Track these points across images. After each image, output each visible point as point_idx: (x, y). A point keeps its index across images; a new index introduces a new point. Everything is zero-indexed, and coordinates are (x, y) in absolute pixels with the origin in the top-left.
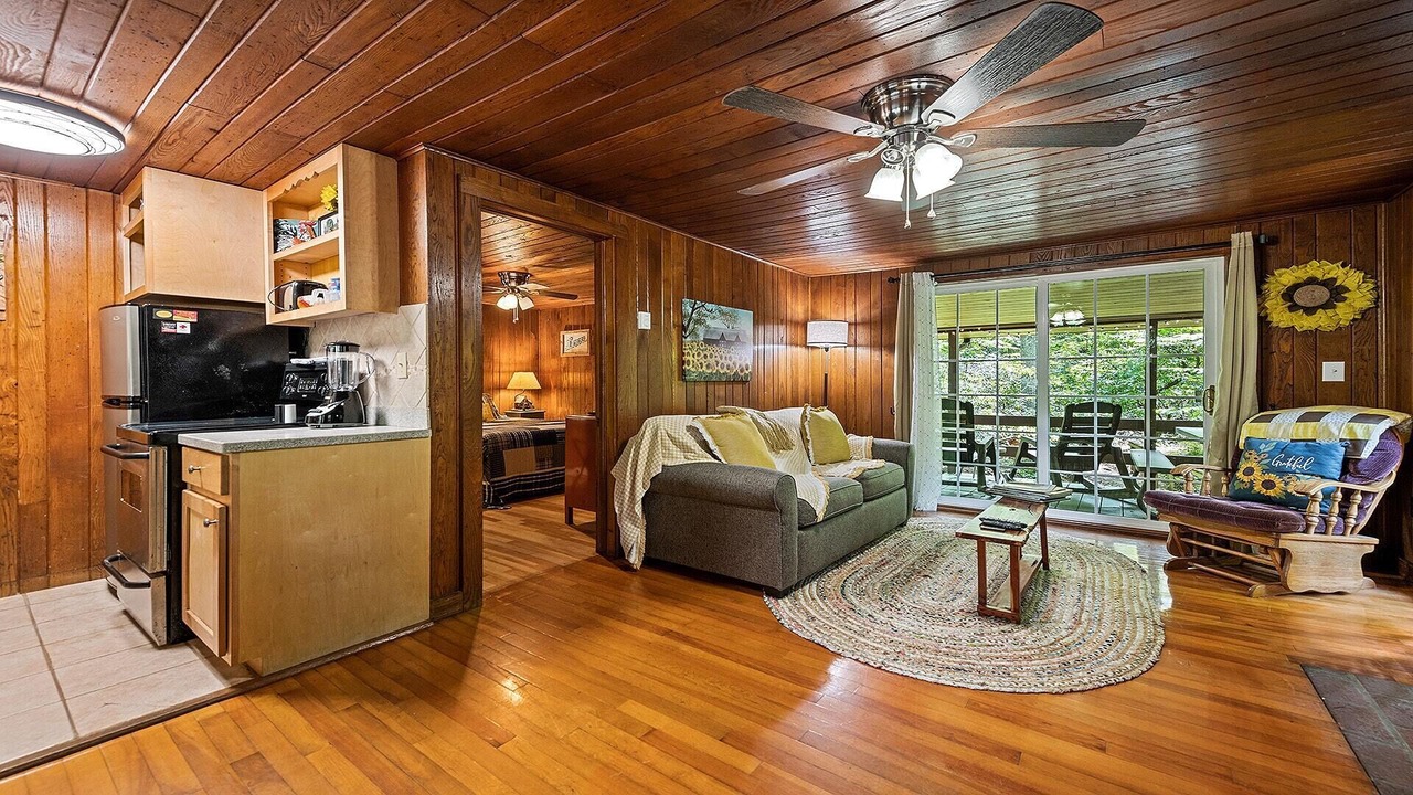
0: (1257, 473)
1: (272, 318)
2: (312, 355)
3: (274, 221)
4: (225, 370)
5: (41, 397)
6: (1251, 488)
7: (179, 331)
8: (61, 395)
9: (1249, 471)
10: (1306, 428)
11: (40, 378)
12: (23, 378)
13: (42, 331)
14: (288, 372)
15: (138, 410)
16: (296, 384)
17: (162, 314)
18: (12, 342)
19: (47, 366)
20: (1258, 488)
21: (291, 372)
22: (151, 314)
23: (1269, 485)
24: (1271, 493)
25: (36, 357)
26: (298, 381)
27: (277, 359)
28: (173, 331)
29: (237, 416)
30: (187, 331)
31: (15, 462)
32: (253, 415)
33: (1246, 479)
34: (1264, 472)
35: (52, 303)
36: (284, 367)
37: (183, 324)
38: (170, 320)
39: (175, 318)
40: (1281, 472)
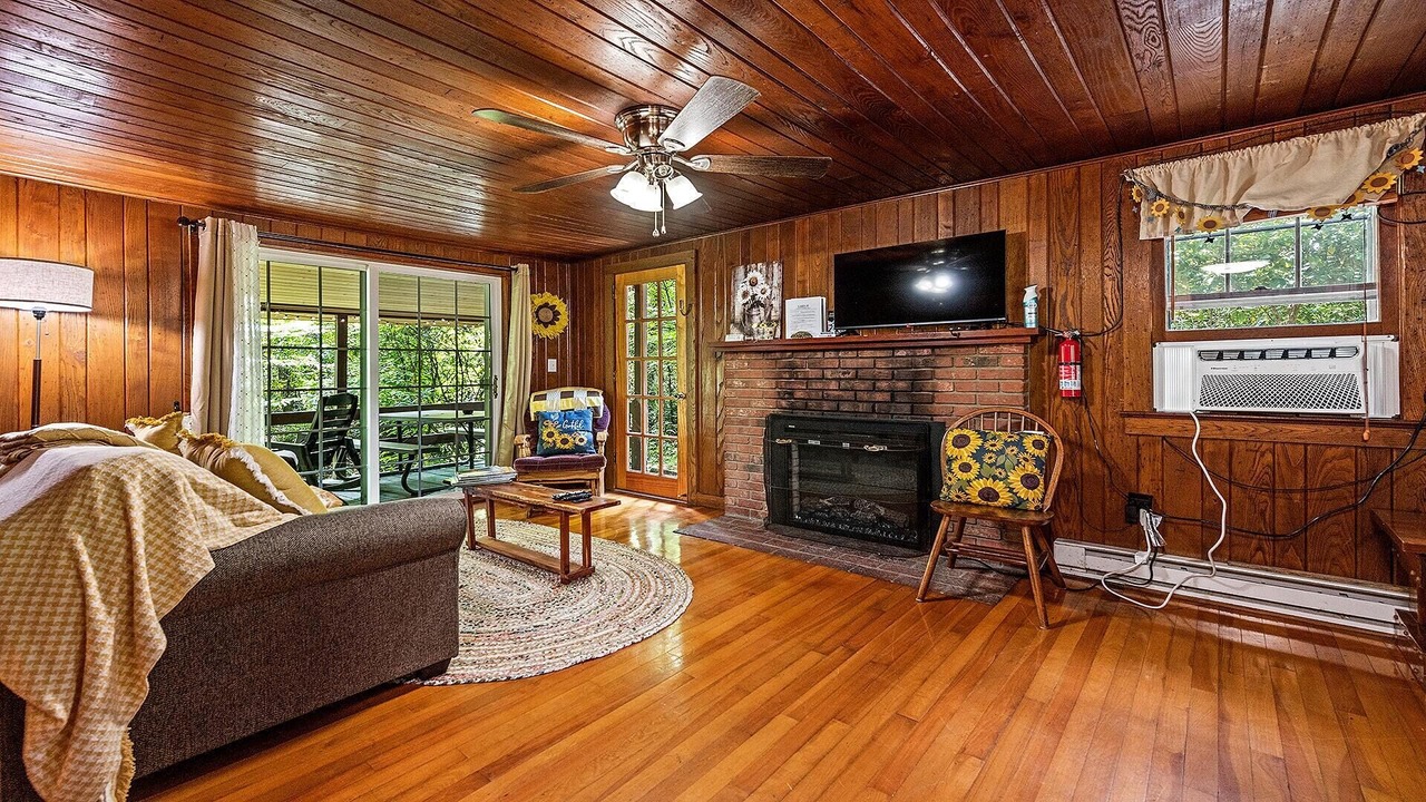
0: (556, 435)
6: (555, 445)
9: (551, 435)
10: (567, 402)
20: (559, 445)
23: (565, 441)
24: (567, 447)
33: (550, 440)
34: (561, 433)
40: (570, 432)
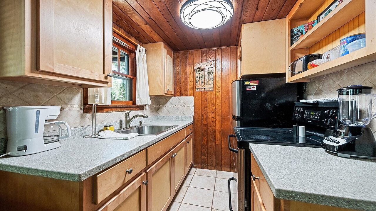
1: (289, 79)
2: (309, 97)
3: (291, 30)
4: (268, 105)
5: (220, 113)
7: (252, 89)
8: (224, 112)
11: (220, 107)
12: (217, 107)
13: (220, 93)
14: (296, 107)
15: (239, 122)
16: (302, 113)
17: (247, 83)
18: (215, 97)
19: (221, 103)
21: (299, 107)
22: (243, 83)
25: (219, 101)
26: (304, 112)
27: (290, 99)
28: (250, 89)
29: (274, 127)
30: (255, 89)
31: (215, 132)
32: (280, 127)
35: (222, 84)
36: (294, 104)
37: (253, 86)
38: (249, 85)
39: (251, 84)
